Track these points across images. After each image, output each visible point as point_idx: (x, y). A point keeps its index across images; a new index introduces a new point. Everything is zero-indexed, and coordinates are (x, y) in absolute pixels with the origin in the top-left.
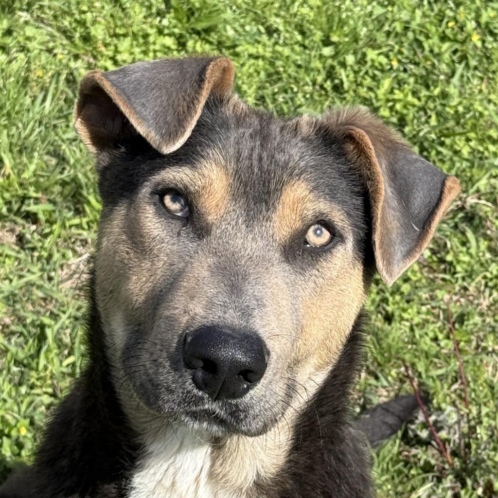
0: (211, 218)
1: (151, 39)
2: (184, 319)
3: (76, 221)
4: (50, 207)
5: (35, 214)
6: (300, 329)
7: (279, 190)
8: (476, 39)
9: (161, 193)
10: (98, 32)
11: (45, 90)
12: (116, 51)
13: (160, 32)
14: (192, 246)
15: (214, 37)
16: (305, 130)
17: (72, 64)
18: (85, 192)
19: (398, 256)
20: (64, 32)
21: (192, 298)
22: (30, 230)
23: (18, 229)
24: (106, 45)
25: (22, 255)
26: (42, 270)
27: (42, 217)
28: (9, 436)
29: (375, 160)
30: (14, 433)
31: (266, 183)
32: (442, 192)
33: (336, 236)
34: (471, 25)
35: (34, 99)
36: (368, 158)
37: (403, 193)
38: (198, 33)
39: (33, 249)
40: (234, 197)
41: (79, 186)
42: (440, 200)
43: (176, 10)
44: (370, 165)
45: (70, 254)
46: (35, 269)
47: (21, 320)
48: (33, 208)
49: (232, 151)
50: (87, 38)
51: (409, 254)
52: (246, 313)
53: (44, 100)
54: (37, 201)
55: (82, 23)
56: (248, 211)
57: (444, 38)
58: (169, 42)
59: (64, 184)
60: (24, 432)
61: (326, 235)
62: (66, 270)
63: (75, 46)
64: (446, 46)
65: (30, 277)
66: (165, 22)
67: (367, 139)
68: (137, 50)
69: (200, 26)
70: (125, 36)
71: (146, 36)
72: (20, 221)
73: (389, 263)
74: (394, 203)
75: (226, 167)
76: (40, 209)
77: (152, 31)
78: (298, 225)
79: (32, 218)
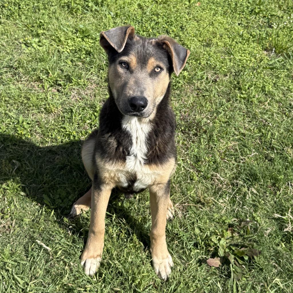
0: (133, 68)
1: (75, 39)
2: (128, 95)
3: (71, 84)
4: (64, 82)
5: (60, 84)
6: (155, 92)
7: (148, 60)
8: (151, 30)
9: (121, 63)
10: (62, 39)
11: (53, 54)
12: (68, 43)
13: (77, 37)
14: (129, 75)
15: (90, 37)
16: (153, 43)
17: (58, 48)
18: (71, 77)
19: (178, 69)
20: (54, 40)
21: (130, 89)
22: (60, 88)
23: (57, 88)
24: (65, 42)
25: (60, 94)
26: (66, 97)
27: (62, 84)
28: (72, 135)
29: (171, 48)
30: (73, 134)
31: (145, 59)
32: (187, 54)
33: (162, 69)
34: (149, 27)
35: (51, 57)
36: (169, 47)
37: (178, 54)
38: (86, 36)
39: (62, 92)
40: (138, 63)
41: (70, 76)
42: (186, 55)
43: (80, 32)
44: (170, 49)
45: (72, 92)
46: (64, 97)
47: (65, 109)
48: (60, 83)
49: (136, 51)
50: (60, 41)
51: (181, 68)
52: (142, 92)
53: (54, 57)
54: (60, 81)
55: (58, 37)
56: (141, 66)
57: (144, 31)
58: (80, 39)
59: (65, 76)
60: (75, 133)
61: (159, 69)
62: (71, 96)
63: (57, 43)
64: (145, 33)
65: (64, 99)
66: (77, 35)
67: (169, 43)
68: (72, 42)
69: (86, 35)
70: (69, 39)
71: (74, 39)
72: (57, 86)
73: (177, 71)
74: (176, 57)
75: (135, 56)
76: (61, 83)
77: (75, 37)
78: (153, 68)
79: (60, 85)
